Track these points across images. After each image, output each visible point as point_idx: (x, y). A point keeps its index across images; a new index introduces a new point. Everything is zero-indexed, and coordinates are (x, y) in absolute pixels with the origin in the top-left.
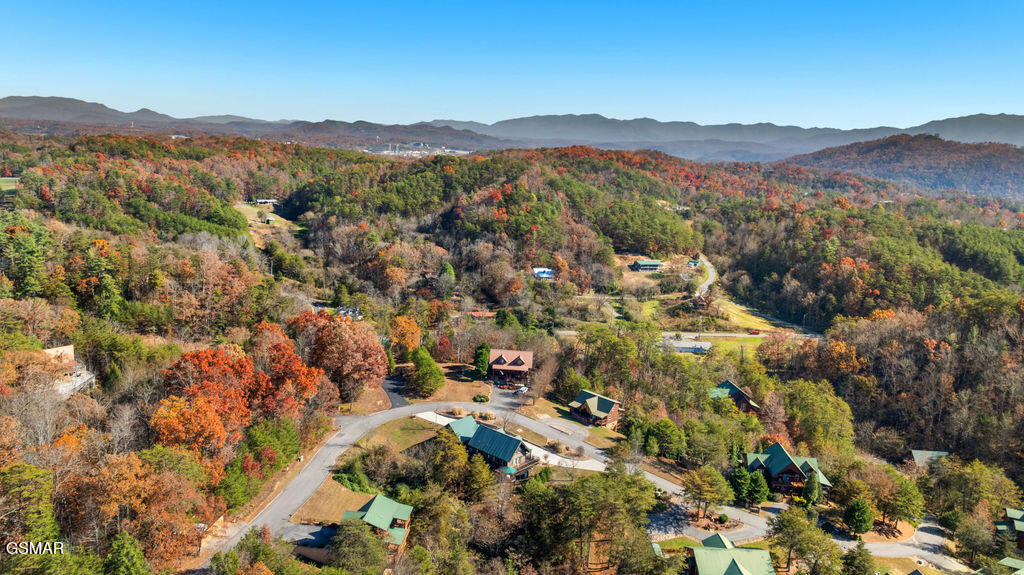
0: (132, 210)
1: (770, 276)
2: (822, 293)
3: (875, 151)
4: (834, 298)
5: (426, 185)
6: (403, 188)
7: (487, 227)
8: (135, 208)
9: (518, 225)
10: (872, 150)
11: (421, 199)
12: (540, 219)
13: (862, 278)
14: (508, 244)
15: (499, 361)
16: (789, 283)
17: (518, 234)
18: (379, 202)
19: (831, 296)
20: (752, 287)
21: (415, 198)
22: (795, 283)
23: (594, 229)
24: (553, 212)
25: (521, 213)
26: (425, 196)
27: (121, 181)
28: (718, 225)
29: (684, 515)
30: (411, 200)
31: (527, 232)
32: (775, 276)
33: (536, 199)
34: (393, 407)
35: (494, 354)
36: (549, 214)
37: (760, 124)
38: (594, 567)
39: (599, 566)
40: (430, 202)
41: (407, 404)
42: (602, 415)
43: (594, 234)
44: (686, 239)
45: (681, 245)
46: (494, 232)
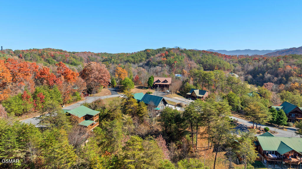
0: (47, 61)
1: (259, 75)
2: (280, 77)
3: (285, 53)
4: (285, 79)
5: (141, 55)
6: (134, 56)
7: (159, 63)
8: (48, 61)
9: (170, 62)
10: (284, 53)
11: (139, 59)
12: (177, 60)
13: (295, 71)
14: (167, 67)
15: (158, 81)
16: (267, 75)
17: (170, 65)
18: (126, 60)
19: (284, 78)
20: (253, 79)
21: (137, 59)
22: (269, 75)
23: (196, 63)
24: (182, 58)
25: (171, 58)
26: (141, 58)
27: (45, 53)
28: (238, 64)
29: (246, 128)
30: (136, 60)
31: (173, 63)
32: (261, 75)
33: (176, 55)
34: (112, 95)
35: (156, 79)
36: (180, 59)
37: (246, 50)
38: (200, 149)
39: (203, 149)
40: (142, 60)
41: (118, 94)
42: (201, 96)
43: (196, 64)
44: (228, 66)
45: (226, 68)
46: (162, 64)
